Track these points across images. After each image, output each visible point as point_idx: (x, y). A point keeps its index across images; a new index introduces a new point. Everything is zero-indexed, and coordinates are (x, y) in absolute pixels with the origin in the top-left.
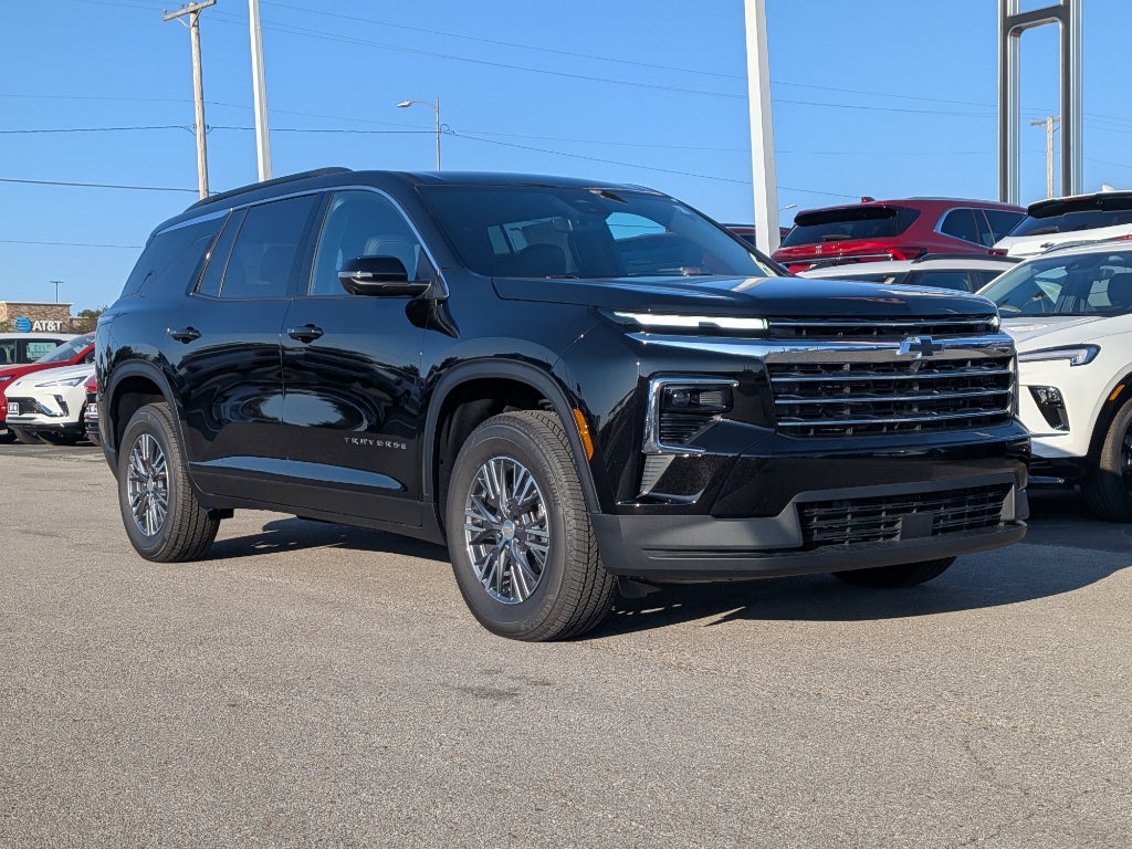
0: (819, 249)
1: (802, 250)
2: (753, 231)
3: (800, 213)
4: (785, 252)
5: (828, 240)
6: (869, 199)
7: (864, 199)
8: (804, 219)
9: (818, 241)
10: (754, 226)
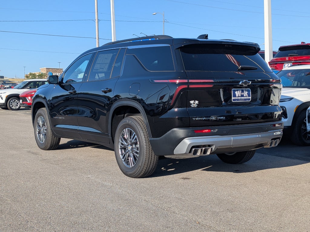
0: (287, 58)
1: (281, 59)
2: (264, 52)
3: (281, 47)
4: (275, 59)
5: (290, 56)
6: (304, 43)
7: (302, 43)
8: (282, 49)
9: (287, 56)
10: (264, 51)
